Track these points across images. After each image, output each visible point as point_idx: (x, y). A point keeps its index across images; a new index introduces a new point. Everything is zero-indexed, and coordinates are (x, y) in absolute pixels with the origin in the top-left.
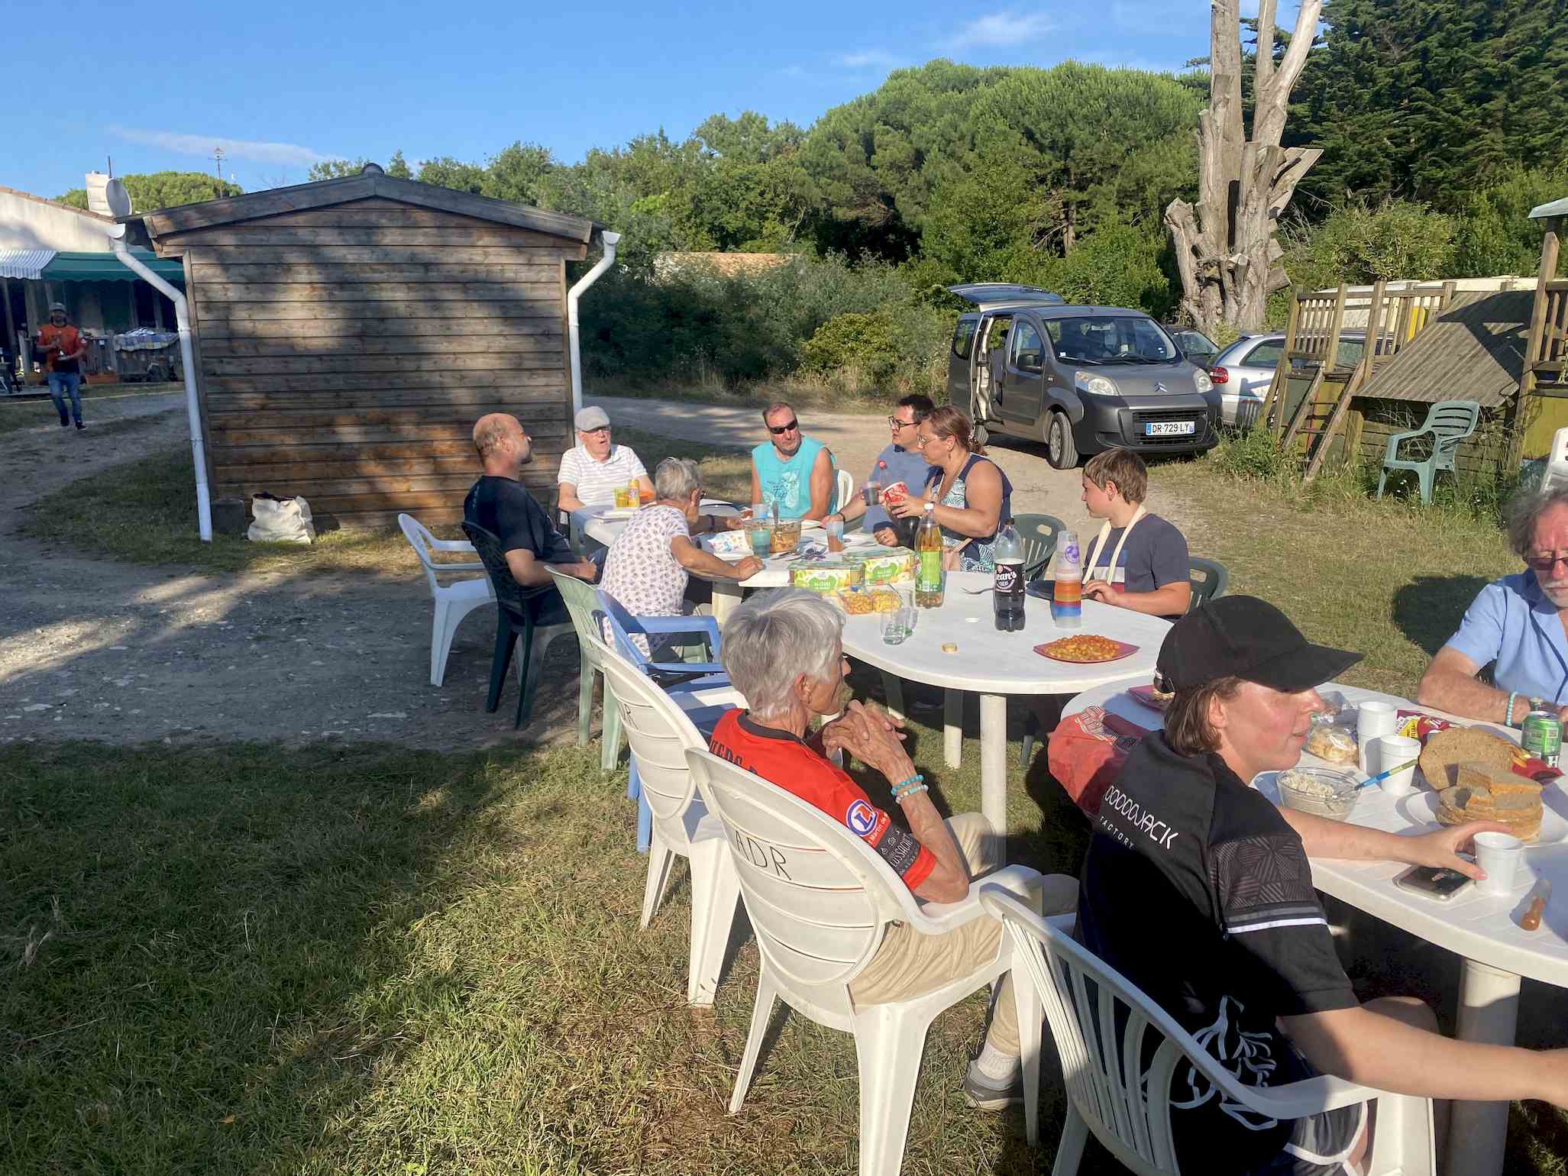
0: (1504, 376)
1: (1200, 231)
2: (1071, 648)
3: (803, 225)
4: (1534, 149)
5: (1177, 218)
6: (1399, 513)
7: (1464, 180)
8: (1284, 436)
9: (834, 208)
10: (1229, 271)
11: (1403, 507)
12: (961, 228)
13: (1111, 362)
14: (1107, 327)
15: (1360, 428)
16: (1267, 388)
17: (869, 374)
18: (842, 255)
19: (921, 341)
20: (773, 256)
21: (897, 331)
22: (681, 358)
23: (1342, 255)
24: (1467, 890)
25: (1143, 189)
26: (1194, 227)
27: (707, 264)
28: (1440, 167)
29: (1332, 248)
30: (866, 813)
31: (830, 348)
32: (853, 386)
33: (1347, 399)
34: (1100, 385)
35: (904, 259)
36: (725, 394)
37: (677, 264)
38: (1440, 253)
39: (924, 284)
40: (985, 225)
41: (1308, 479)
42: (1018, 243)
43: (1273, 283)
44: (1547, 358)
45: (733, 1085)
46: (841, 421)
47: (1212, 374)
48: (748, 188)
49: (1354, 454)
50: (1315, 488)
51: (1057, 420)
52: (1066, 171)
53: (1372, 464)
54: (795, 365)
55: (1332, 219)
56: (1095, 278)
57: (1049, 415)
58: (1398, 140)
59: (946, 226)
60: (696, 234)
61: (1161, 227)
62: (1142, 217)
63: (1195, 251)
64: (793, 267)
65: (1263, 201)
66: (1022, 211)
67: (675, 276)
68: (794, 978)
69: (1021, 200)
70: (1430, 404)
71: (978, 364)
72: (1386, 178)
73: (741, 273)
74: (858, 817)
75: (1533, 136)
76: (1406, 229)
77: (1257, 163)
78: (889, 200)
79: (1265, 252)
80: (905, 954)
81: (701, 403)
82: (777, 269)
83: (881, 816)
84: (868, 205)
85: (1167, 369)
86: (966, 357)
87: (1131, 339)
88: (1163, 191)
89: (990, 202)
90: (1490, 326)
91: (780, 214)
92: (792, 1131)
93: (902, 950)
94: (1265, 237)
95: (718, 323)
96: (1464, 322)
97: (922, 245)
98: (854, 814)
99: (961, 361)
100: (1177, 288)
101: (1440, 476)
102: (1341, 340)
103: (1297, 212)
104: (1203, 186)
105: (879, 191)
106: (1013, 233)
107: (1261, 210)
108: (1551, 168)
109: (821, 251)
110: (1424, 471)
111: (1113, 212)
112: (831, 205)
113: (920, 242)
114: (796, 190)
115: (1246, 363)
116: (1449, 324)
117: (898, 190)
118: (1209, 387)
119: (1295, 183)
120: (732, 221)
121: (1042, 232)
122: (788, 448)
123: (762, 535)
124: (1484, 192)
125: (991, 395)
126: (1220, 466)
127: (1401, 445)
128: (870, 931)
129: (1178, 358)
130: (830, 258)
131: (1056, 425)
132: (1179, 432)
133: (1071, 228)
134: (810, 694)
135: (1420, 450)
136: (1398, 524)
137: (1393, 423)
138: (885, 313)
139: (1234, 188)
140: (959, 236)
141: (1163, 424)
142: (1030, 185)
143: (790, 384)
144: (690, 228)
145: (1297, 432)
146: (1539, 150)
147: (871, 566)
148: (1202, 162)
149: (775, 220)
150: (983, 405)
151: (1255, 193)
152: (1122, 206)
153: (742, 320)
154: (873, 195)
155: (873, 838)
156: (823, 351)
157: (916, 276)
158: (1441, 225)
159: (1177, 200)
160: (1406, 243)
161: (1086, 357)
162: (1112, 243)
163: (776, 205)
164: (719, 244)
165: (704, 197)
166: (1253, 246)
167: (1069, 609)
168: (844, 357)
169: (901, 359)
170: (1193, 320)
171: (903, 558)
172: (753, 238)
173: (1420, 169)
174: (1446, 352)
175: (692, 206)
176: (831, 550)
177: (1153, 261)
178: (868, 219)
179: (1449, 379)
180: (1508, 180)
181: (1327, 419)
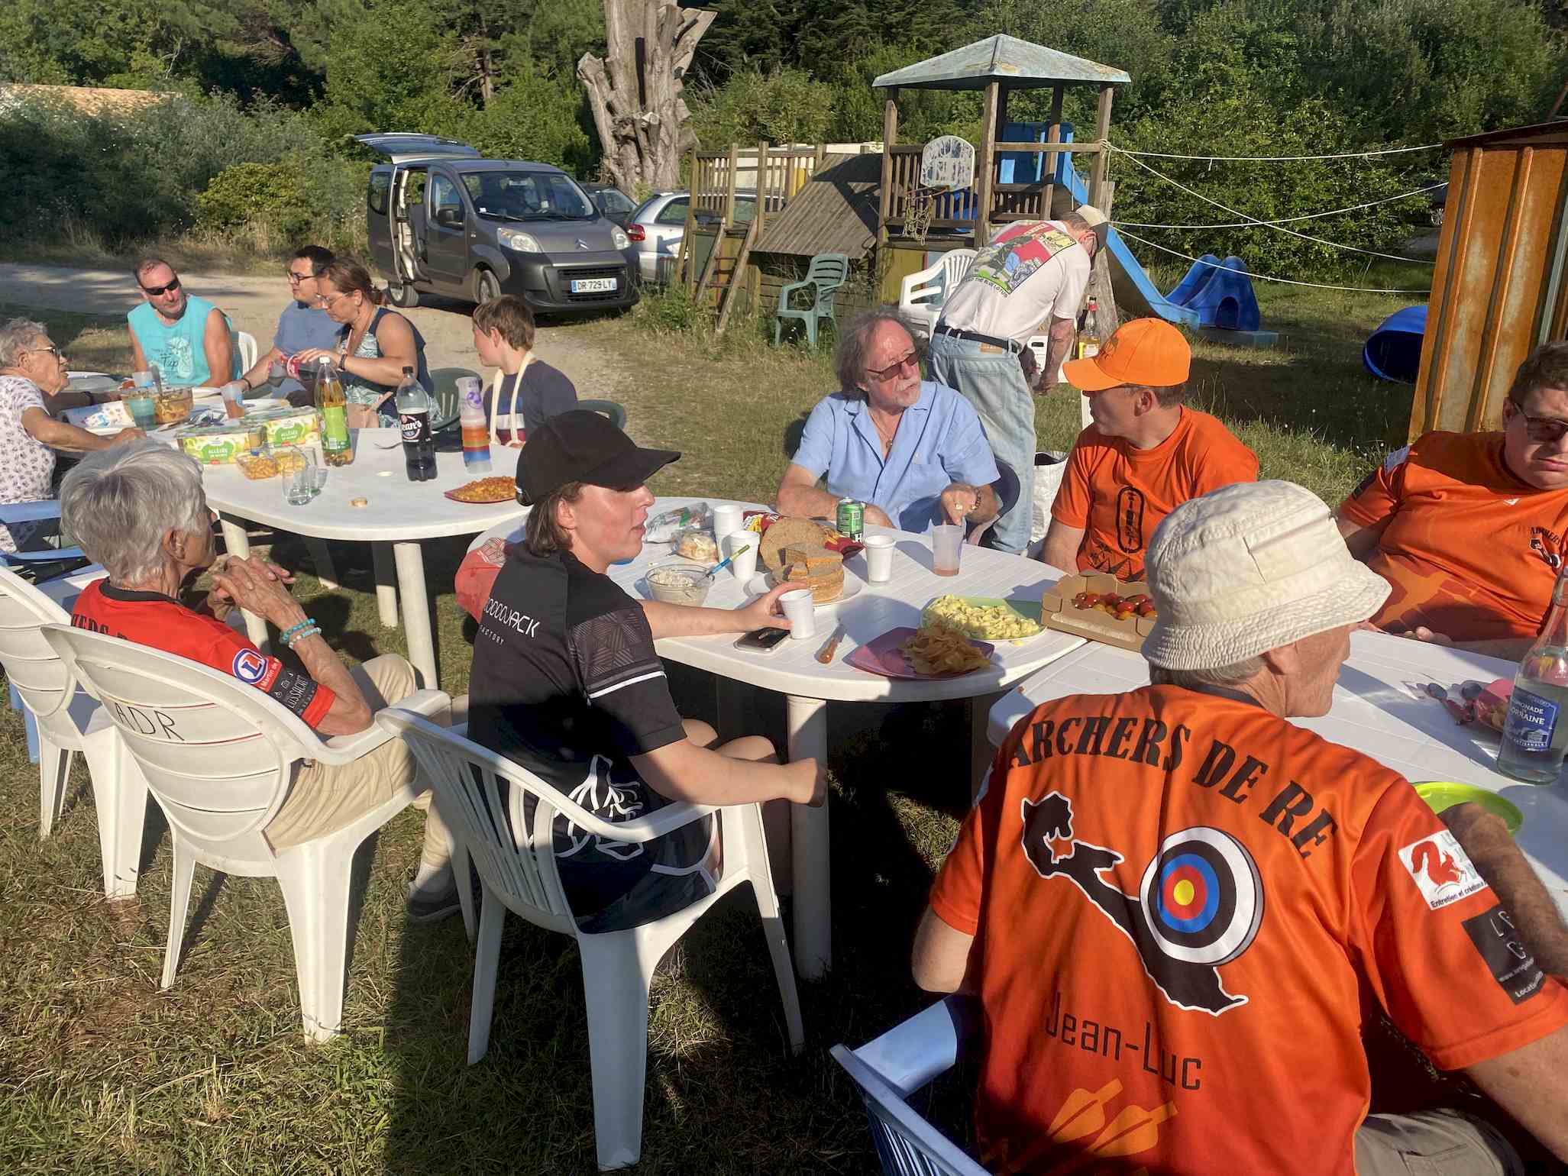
0: (865, 232)
1: (612, 88)
2: (480, 490)
3: (182, 60)
4: (891, 26)
5: (589, 73)
6: (792, 357)
7: (839, 51)
8: (697, 290)
9: (218, 41)
10: (643, 129)
11: (796, 353)
12: (370, 73)
13: (531, 219)
14: (524, 183)
15: (758, 280)
16: (677, 246)
17: (280, 231)
18: (231, 96)
19: (338, 195)
20: (145, 93)
21: (307, 184)
22: (39, 213)
23: (744, 117)
24: (786, 642)
25: (555, 41)
26: (607, 83)
27: (59, 99)
28: (819, 37)
29: (734, 111)
30: (254, 661)
31: (230, 201)
32: (264, 245)
33: (746, 254)
34: (523, 242)
35: (309, 105)
36: (104, 256)
37: (18, 98)
38: (823, 119)
39: (334, 133)
40: (396, 71)
41: (720, 331)
42: (432, 93)
43: (684, 143)
44: (895, 214)
45: (162, 963)
46: (253, 283)
47: (630, 231)
48: (103, 11)
49: (756, 306)
50: (725, 338)
51: (485, 278)
52: (475, 17)
53: (770, 314)
54: (189, 222)
55: (733, 82)
56: (517, 132)
57: (476, 274)
58: (782, 9)
59: (351, 69)
60: (42, 63)
61: (576, 83)
62: (557, 71)
63: (610, 108)
64: (169, 105)
65: (667, 60)
66: (434, 58)
67: (16, 113)
68: (206, 837)
69: (431, 46)
70: (811, 257)
71: (398, 220)
72: (775, 45)
73: (105, 111)
74: (245, 666)
75: (890, 14)
76: (794, 95)
77: (658, 22)
78: (283, 36)
79: (674, 112)
80: (320, 791)
81: (74, 267)
82: (151, 108)
83: (272, 662)
84: (259, 40)
85: (587, 226)
86: (383, 212)
87: (550, 197)
88: (575, 45)
89: (397, 45)
90: (853, 185)
91: (149, 44)
92: (232, 988)
93: (316, 788)
94: (673, 97)
95: (83, 170)
96: (833, 181)
97: (327, 89)
98: (241, 663)
99: (379, 216)
100: (597, 145)
101: (823, 323)
102: (737, 199)
103: (702, 74)
104: (611, 42)
105: (270, 24)
106: (427, 81)
107: (666, 68)
108: (905, 44)
109: (206, 91)
110: (809, 318)
111: (529, 63)
112: (213, 37)
113: (324, 86)
114: (167, 16)
115: (660, 221)
116: (822, 183)
117: (292, 24)
118: (627, 244)
119: (694, 44)
120: (91, 49)
121: (458, 83)
122: (172, 310)
123: (143, 404)
124: (855, 64)
125: (416, 252)
126: (642, 321)
127: (790, 297)
128: (277, 774)
129: (596, 216)
130: (216, 99)
131: (484, 284)
132: (602, 289)
133: (488, 79)
134: (183, 549)
135: (804, 299)
136: (791, 367)
137: (784, 276)
138: (291, 164)
139: (640, 45)
140: (367, 80)
141: (587, 281)
142: (439, 30)
143: (186, 243)
144: (32, 55)
145: (707, 287)
146: (895, 27)
147: (273, 428)
148: (607, 16)
149: (145, 51)
150: (409, 264)
151: (659, 52)
152: (538, 58)
153: (115, 167)
154: (262, 28)
155: (264, 684)
156: (222, 205)
157: (324, 124)
158: (823, 93)
159: (587, 55)
160: (794, 107)
161: (508, 214)
162: (530, 97)
163: (144, 33)
164: (75, 77)
165: (46, 18)
166: (663, 105)
167: (478, 454)
168: (249, 212)
169: (316, 214)
170: (615, 180)
171: (307, 418)
172: (119, 71)
173: (803, 38)
174: (820, 209)
175: (30, 28)
176: (231, 416)
177: (572, 117)
178: (261, 56)
179: (825, 234)
180: (872, 53)
181: (731, 273)
